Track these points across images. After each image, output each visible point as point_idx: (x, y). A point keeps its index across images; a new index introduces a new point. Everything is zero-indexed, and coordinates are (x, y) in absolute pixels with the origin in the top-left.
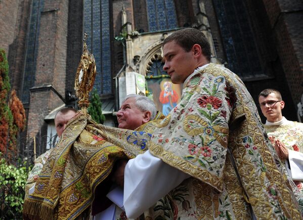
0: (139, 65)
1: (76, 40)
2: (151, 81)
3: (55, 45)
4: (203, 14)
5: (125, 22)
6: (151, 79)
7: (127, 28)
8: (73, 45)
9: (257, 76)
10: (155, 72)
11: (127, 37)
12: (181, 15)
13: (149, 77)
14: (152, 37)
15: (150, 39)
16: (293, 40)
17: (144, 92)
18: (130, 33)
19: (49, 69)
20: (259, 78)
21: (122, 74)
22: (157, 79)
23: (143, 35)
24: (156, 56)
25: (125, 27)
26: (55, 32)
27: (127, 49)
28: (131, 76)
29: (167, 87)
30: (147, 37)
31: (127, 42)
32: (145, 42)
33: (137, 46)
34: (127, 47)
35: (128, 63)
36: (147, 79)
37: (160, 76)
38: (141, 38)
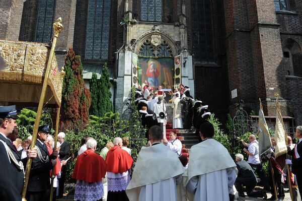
0: (134, 46)
1: (82, 12)
2: (142, 60)
3: (69, 17)
4: (184, 15)
5: (127, 10)
6: (142, 57)
7: (129, 15)
8: (80, 15)
9: (210, 63)
10: (145, 53)
11: (128, 23)
12: (166, 8)
13: (141, 56)
14: (146, 26)
15: (145, 28)
16: (238, 51)
17: (136, 67)
18: (130, 20)
19: (64, 37)
20: (211, 65)
21: (122, 51)
22: (146, 58)
23: (139, 23)
24: (147, 41)
25: (127, 15)
26: (70, 6)
27: (128, 33)
28: (129, 54)
29: (152, 65)
30: (143, 26)
31: (128, 27)
32: (140, 29)
33: (135, 31)
34: (128, 31)
35: (127, 43)
36: (139, 58)
37: (148, 57)
38: (138, 26)
